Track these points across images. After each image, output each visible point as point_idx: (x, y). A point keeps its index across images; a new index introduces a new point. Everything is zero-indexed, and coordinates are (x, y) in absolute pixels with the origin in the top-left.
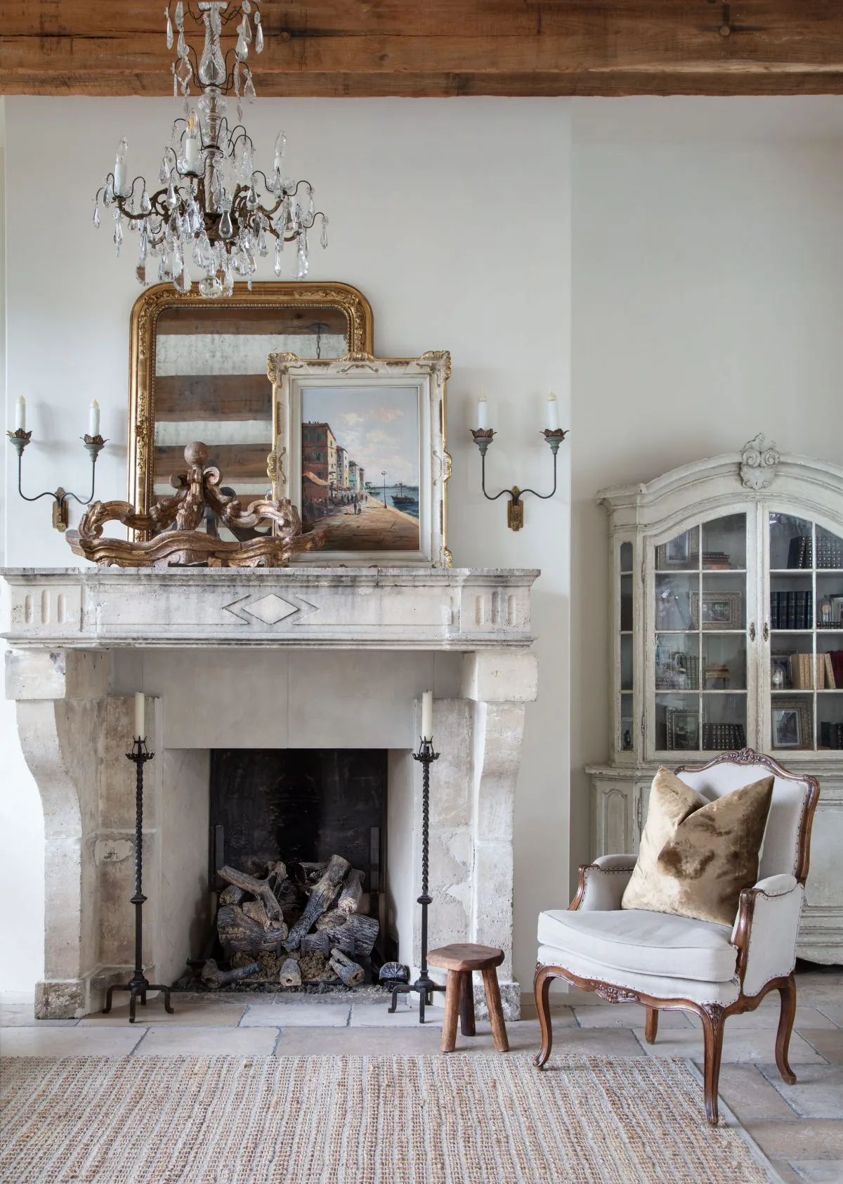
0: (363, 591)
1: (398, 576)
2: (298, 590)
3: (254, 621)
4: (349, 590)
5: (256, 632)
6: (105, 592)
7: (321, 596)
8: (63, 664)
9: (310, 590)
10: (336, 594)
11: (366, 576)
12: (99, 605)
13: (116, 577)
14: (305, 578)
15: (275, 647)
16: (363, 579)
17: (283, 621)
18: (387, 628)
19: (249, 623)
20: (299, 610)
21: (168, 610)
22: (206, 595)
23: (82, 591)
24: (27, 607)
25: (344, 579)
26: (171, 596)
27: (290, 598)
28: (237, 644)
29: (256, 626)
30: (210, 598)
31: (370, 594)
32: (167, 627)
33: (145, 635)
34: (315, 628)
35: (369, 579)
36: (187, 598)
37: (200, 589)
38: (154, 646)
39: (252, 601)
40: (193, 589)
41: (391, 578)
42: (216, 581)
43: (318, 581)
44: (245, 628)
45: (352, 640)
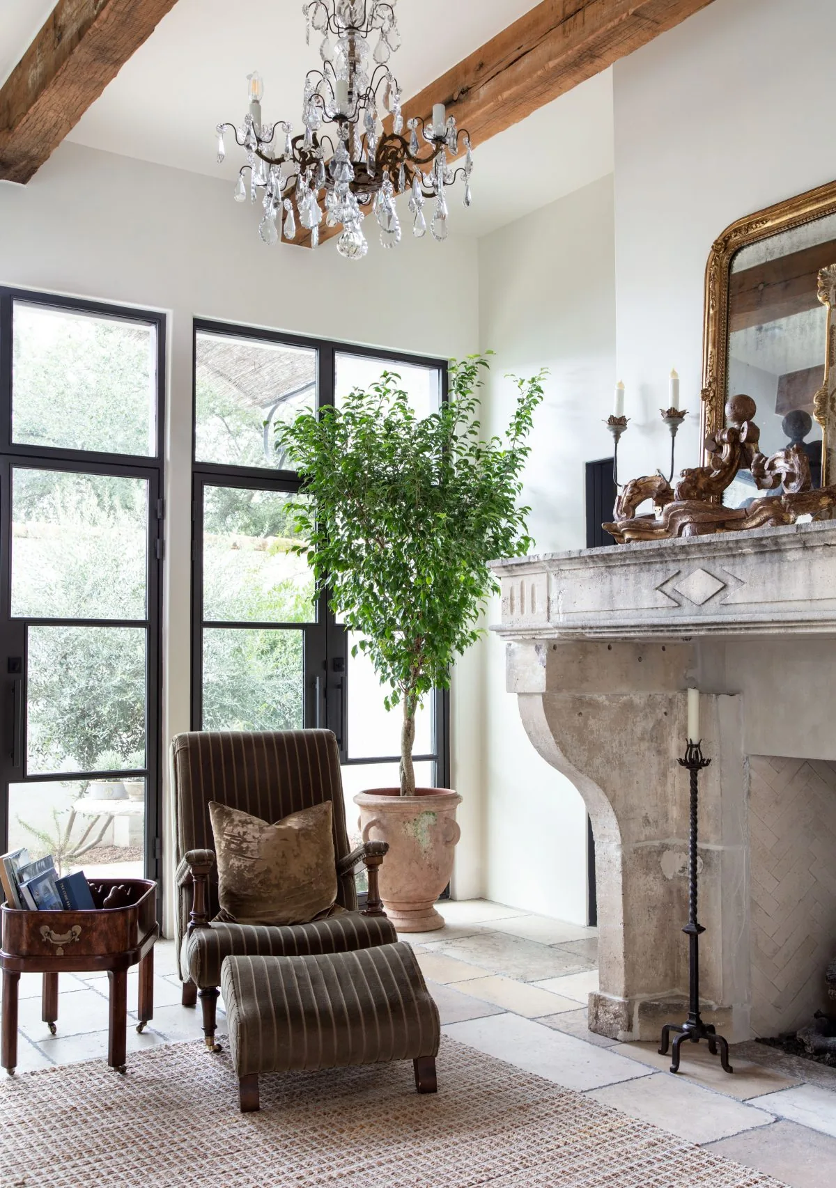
0: (792, 555)
1: (823, 531)
2: (725, 561)
3: (684, 602)
4: (776, 556)
5: (686, 616)
6: (565, 578)
7: (746, 567)
8: (544, 657)
9: (738, 560)
10: (763, 562)
11: (788, 536)
12: (560, 593)
13: (568, 561)
14: (724, 545)
15: (702, 633)
16: (784, 540)
17: (712, 600)
18: (820, 603)
19: (679, 606)
20: (725, 587)
21: (611, 596)
22: (642, 574)
23: (548, 577)
24: (512, 599)
25: (764, 542)
26: (614, 578)
27: (717, 572)
28: (668, 631)
29: (687, 609)
30: (645, 577)
31: (800, 560)
32: (612, 613)
33: (592, 623)
34: (743, 607)
35: (792, 539)
36: (626, 580)
37: (637, 568)
38: (600, 635)
39: (682, 578)
40: (632, 568)
41: (816, 536)
42: (648, 557)
43: (741, 548)
44: (677, 611)
45: (773, 622)
